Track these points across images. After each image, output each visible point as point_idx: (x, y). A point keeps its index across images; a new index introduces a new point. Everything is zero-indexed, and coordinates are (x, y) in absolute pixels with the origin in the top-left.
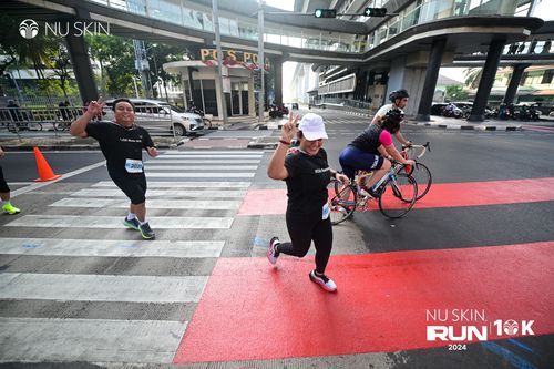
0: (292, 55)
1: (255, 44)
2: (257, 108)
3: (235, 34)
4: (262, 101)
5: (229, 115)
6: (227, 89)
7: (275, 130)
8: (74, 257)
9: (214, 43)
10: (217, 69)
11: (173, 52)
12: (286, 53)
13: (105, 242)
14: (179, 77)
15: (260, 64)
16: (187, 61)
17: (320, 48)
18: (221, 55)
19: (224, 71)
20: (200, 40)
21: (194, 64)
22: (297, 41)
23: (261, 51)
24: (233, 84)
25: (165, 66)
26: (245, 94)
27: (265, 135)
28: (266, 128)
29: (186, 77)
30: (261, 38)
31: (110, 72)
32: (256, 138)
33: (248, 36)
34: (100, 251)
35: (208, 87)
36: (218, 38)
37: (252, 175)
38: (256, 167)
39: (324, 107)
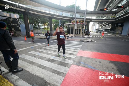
0: (92, 21)
1: (84, 19)
2: (82, 33)
3: (79, 17)
4: (84, 31)
5: (76, 34)
6: (76, 28)
7: (86, 38)
8: (45, 57)
9: (74, 19)
10: (74, 24)
11: (66, 22)
12: (91, 20)
13: (50, 56)
14: (66, 26)
15: (84, 23)
16: (68, 23)
17: (100, 18)
18: (75, 22)
19: (76, 25)
20: (72, 19)
21: (70, 24)
22: (94, 17)
23: (85, 20)
24: (77, 28)
25: (64, 24)
26: (80, 30)
28: (84, 37)
29: (68, 26)
30: (85, 17)
31: (55, 26)
32: (82, 39)
33: (82, 17)
34: (49, 57)
35: (72, 28)
36: (75, 18)
37: (81, 47)
38: (82, 45)
39: (100, 33)
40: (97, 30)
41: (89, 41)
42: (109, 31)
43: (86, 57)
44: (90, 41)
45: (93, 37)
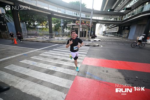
0: (99, 22)
1: (90, 19)
2: (88, 35)
3: (84, 17)
4: (90, 33)
5: (81, 37)
6: (81, 30)
7: (93, 42)
8: (42, 68)
9: (79, 19)
10: (79, 26)
11: (69, 22)
12: (98, 21)
13: (49, 65)
14: (70, 27)
15: (91, 25)
16: (72, 24)
17: (108, 20)
18: (81, 22)
19: (81, 26)
20: (76, 19)
21: (74, 24)
22: (101, 18)
23: (91, 21)
24: (82, 29)
25: (67, 25)
26: (85, 32)
27: (90, 42)
28: (90, 41)
29: (71, 27)
30: (91, 18)
32: (87, 43)
33: (88, 17)
34: (48, 68)
35: (76, 30)
36: (80, 18)
37: (86, 53)
38: (87, 51)
39: (107, 36)
40: (103, 32)
41: (95, 46)
42: (116, 34)
43: (92, 66)
44: (97, 46)
45: (99, 41)
